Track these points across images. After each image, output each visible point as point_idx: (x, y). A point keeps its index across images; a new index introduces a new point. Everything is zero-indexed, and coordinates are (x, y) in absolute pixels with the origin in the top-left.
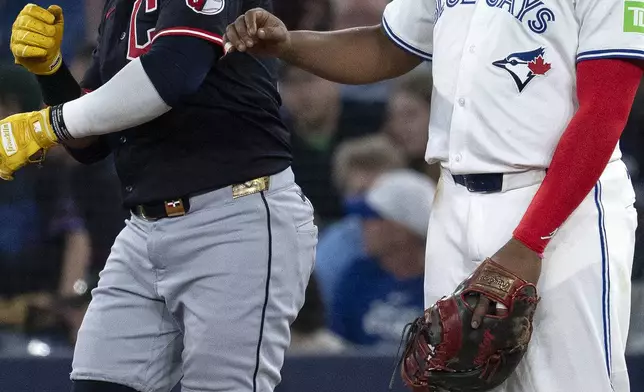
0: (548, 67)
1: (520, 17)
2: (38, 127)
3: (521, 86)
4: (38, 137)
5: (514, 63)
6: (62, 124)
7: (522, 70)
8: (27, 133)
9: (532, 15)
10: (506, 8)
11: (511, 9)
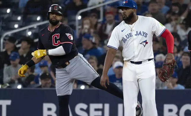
0: (148, 43)
1: (143, 35)
2: (44, 53)
3: (145, 46)
4: (44, 54)
5: (143, 43)
6: (48, 53)
7: (144, 44)
8: (42, 53)
9: (145, 35)
10: (140, 35)
11: (141, 35)
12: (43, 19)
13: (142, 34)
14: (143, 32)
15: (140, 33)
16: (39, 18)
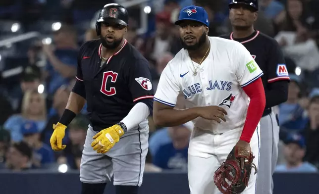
1: (223, 89)
3: (230, 106)
5: (226, 102)
7: (228, 102)
10: (216, 88)
11: (219, 88)
12: (24, 29)
13: (221, 87)
14: (222, 82)
15: (216, 85)
16: (15, 28)
